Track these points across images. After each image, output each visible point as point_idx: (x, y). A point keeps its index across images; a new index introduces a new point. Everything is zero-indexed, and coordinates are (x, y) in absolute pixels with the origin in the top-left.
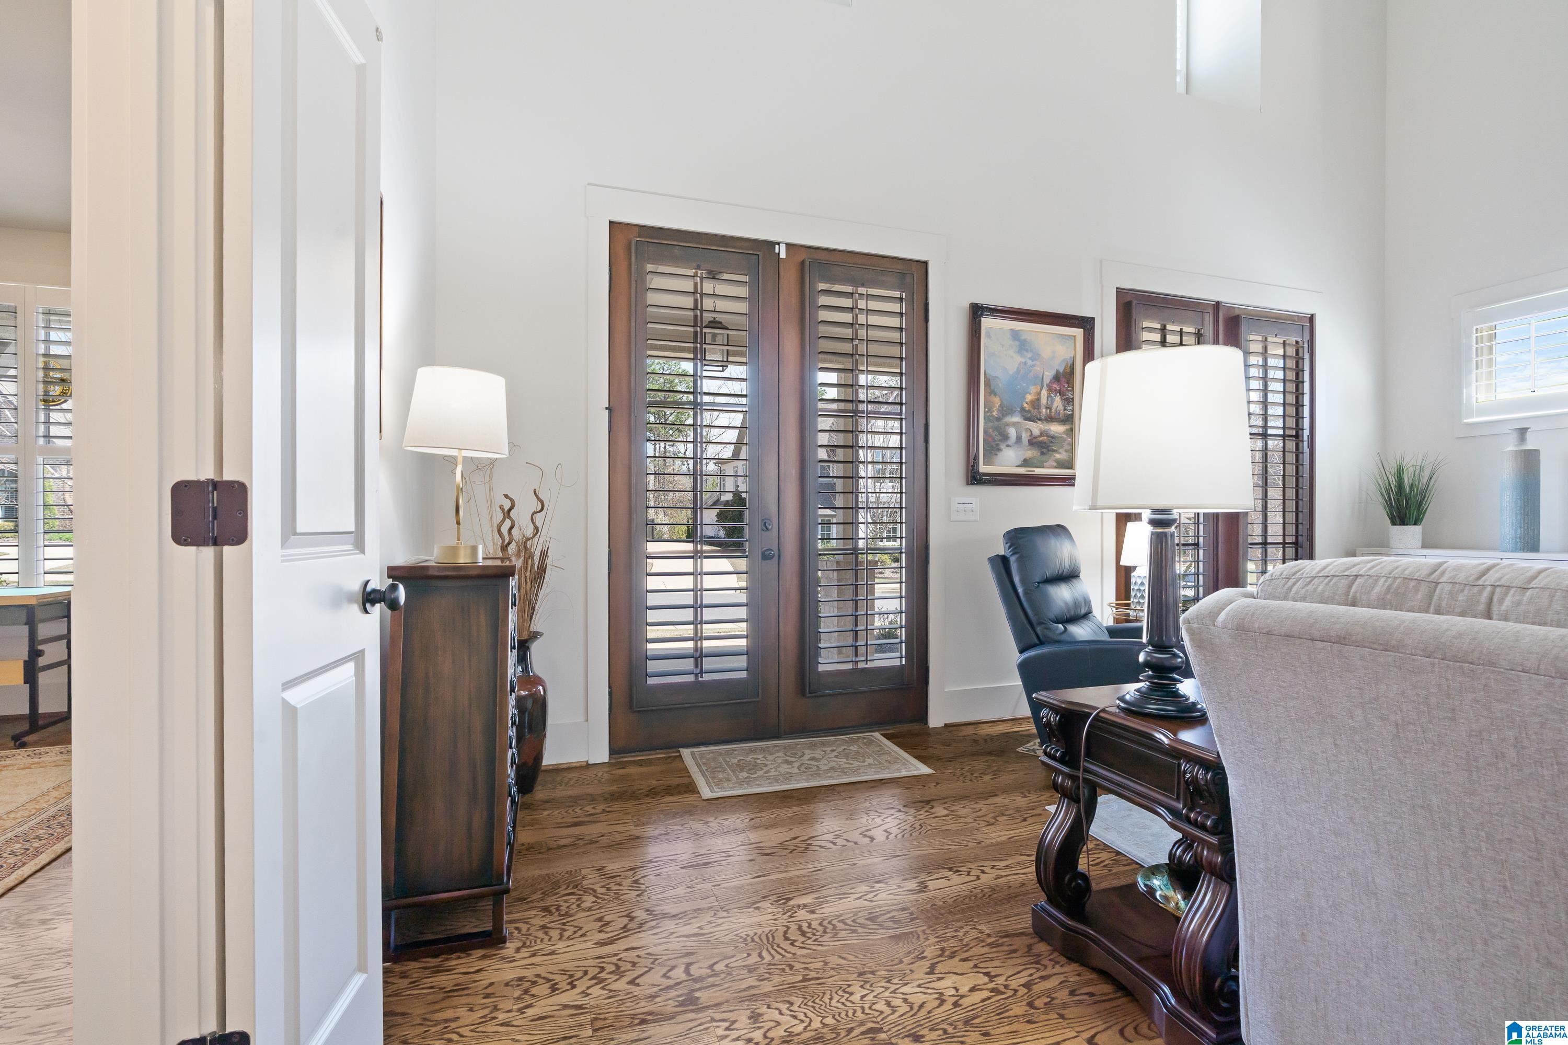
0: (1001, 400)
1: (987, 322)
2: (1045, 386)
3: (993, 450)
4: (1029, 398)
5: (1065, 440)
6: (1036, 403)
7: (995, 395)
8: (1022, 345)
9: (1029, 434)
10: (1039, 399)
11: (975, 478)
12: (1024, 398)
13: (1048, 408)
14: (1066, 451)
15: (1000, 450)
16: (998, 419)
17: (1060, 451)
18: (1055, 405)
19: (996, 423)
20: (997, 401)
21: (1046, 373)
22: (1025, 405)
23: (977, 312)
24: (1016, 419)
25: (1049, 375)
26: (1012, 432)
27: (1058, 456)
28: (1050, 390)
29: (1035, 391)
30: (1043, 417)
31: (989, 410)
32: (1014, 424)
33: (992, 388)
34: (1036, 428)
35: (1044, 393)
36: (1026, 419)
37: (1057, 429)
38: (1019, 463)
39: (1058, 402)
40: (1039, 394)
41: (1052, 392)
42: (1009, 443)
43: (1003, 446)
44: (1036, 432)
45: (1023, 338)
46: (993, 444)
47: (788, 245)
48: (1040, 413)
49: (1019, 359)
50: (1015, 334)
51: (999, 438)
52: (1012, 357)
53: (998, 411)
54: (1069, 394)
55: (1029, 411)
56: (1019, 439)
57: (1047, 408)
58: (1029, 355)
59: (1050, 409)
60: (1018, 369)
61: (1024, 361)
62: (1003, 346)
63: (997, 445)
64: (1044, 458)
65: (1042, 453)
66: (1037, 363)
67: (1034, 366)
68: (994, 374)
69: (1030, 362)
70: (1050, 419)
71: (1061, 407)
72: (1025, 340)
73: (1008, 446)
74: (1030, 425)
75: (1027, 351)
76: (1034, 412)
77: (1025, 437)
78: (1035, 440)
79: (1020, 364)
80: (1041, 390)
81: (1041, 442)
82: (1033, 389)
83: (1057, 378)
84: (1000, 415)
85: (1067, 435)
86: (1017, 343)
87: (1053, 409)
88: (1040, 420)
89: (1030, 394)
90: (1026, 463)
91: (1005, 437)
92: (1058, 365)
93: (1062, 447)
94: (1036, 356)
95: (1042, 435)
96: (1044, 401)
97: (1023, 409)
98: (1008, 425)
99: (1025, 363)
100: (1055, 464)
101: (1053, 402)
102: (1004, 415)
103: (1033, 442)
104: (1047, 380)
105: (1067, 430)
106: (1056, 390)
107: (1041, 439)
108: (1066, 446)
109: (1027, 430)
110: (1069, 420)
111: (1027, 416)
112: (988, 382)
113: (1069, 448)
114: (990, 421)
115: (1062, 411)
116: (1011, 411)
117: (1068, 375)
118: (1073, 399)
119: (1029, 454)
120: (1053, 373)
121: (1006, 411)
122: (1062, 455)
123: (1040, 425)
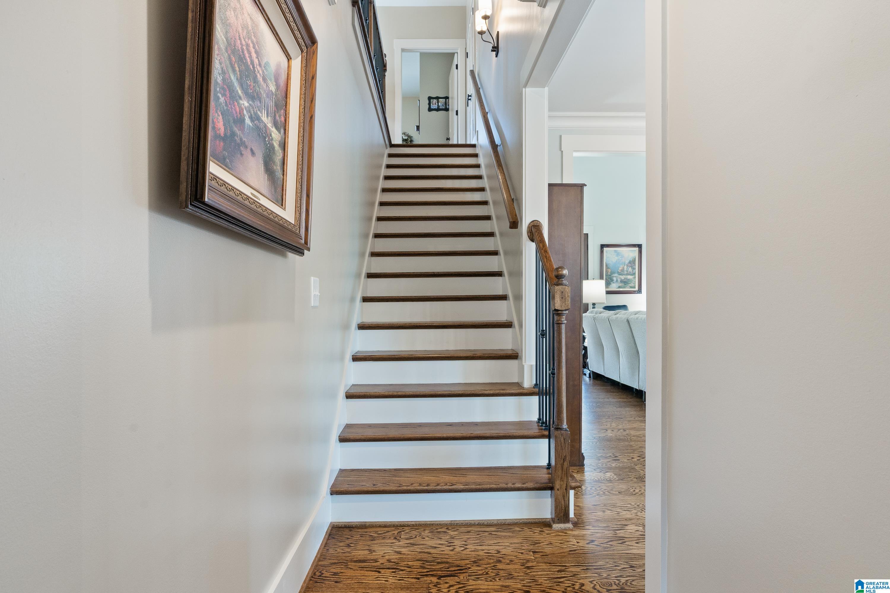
0: (611, 270)
1: (605, 249)
2: (626, 265)
4: (620, 269)
5: (632, 280)
7: (609, 268)
8: (618, 254)
10: (624, 269)
12: (618, 269)
14: (633, 283)
16: (610, 275)
18: (629, 270)
19: (609, 277)
20: (610, 270)
23: (603, 246)
24: (616, 275)
25: (627, 262)
26: (615, 279)
27: (630, 285)
28: (627, 266)
32: (615, 276)
33: (608, 267)
34: (623, 277)
35: (625, 267)
37: (629, 277)
38: (617, 288)
39: (630, 269)
40: (624, 267)
42: (614, 282)
44: (623, 278)
45: (618, 252)
48: (624, 273)
49: (617, 258)
50: (615, 251)
52: (615, 258)
54: (634, 267)
56: (617, 281)
57: (626, 271)
58: (620, 256)
59: (628, 271)
60: (616, 261)
61: (618, 258)
62: (611, 255)
63: (610, 283)
64: (625, 286)
65: (625, 284)
66: (623, 259)
68: (609, 263)
69: (621, 259)
70: (628, 274)
71: (631, 271)
73: (613, 283)
74: (621, 276)
75: (619, 255)
76: (622, 273)
77: (619, 280)
81: (624, 281)
82: (622, 266)
83: (630, 262)
85: (634, 279)
87: (629, 272)
88: (624, 275)
89: (621, 267)
90: (619, 287)
91: (612, 280)
92: (631, 258)
94: (623, 257)
95: (625, 279)
96: (625, 269)
97: (618, 272)
98: (613, 277)
99: (619, 259)
100: (629, 287)
103: (622, 281)
105: (634, 277)
106: (629, 266)
107: (624, 280)
108: (633, 282)
109: (620, 278)
110: (634, 274)
111: (620, 274)
112: (606, 266)
113: (634, 282)
114: (607, 276)
115: (632, 272)
116: (614, 273)
117: (634, 261)
118: (635, 268)
119: (620, 285)
120: (629, 261)
121: (613, 273)
122: (632, 285)
123: (624, 276)
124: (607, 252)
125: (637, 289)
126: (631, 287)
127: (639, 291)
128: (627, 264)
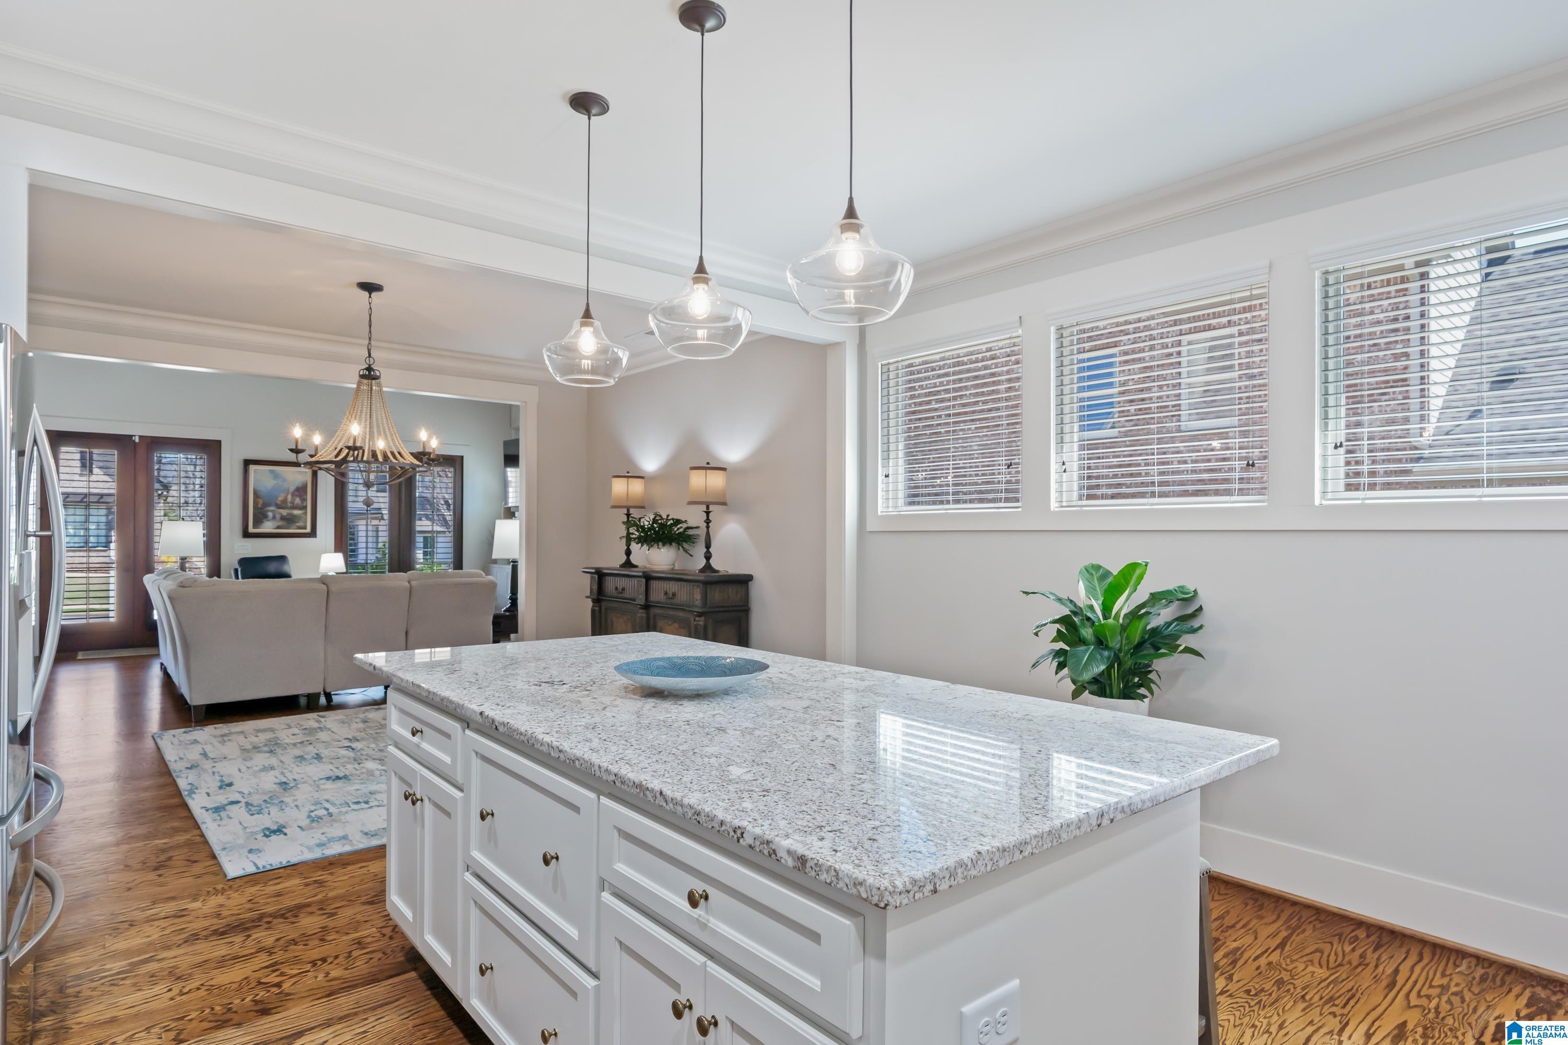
0: (262, 500)
1: (252, 468)
2: (290, 493)
3: (258, 522)
4: (280, 499)
5: (303, 517)
6: (285, 501)
7: (260, 498)
8: (276, 476)
10: (286, 499)
11: (246, 534)
12: (277, 498)
13: (292, 503)
14: (303, 522)
15: (262, 522)
16: (261, 508)
17: (300, 522)
18: (296, 502)
19: (260, 511)
20: (261, 502)
21: (290, 487)
22: (278, 502)
23: (247, 463)
24: (272, 508)
25: (292, 488)
26: (270, 515)
27: (298, 524)
28: (293, 495)
30: (289, 507)
31: (257, 505)
32: (271, 511)
33: (259, 495)
34: (284, 512)
35: (289, 497)
36: (278, 508)
37: (296, 512)
38: (275, 528)
39: (298, 501)
40: (286, 497)
44: (284, 514)
46: (258, 520)
47: (140, 437)
48: (287, 506)
49: (274, 482)
50: (272, 471)
51: (263, 517)
52: (270, 481)
53: (262, 505)
54: (304, 496)
55: (280, 505)
56: (274, 518)
58: (280, 480)
60: (273, 486)
61: (276, 483)
62: (263, 477)
63: (261, 520)
64: (289, 526)
65: (288, 523)
66: (285, 484)
67: (283, 485)
68: (259, 490)
69: (281, 483)
70: (294, 508)
72: (279, 475)
73: (267, 520)
74: (281, 511)
75: (279, 478)
76: (283, 505)
77: (278, 516)
79: (274, 484)
80: (287, 495)
81: (287, 519)
82: (283, 495)
83: (298, 489)
84: (263, 507)
85: (304, 515)
86: (273, 475)
87: (295, 504)
88: (287, 508)
89: (281, 497)
91: (266, 517)
92: (298, 484)
93: (300, 520)
94: (284, 480)
95: (288, 515)
96: (289, 500)
97: (276, 504)
98: (267, 511)
99: (278, 484)
100: (296, 528)
101: (295, 500)
102: (265, 507)
103: (283, 518)
105: (304, 513)
106: (297, 495)
107: (287, 517)
109: (279, 513)
110: (305, 508)
111: (280, 507)
112: (255, 493)
113: (304, 520)
114: (257, 510)
115: (301, 504)
116: (269, 505)
117: (305, 488)
118: (307, 499)
119: (280, 523)
120: (295, 487)
121: (266, 505)
122: (301, 524)
123: (287, 511)
124: (255, 471)
125: (308, 530)
126: (299, 528)
127: (313, 534)
128: (292, 491)
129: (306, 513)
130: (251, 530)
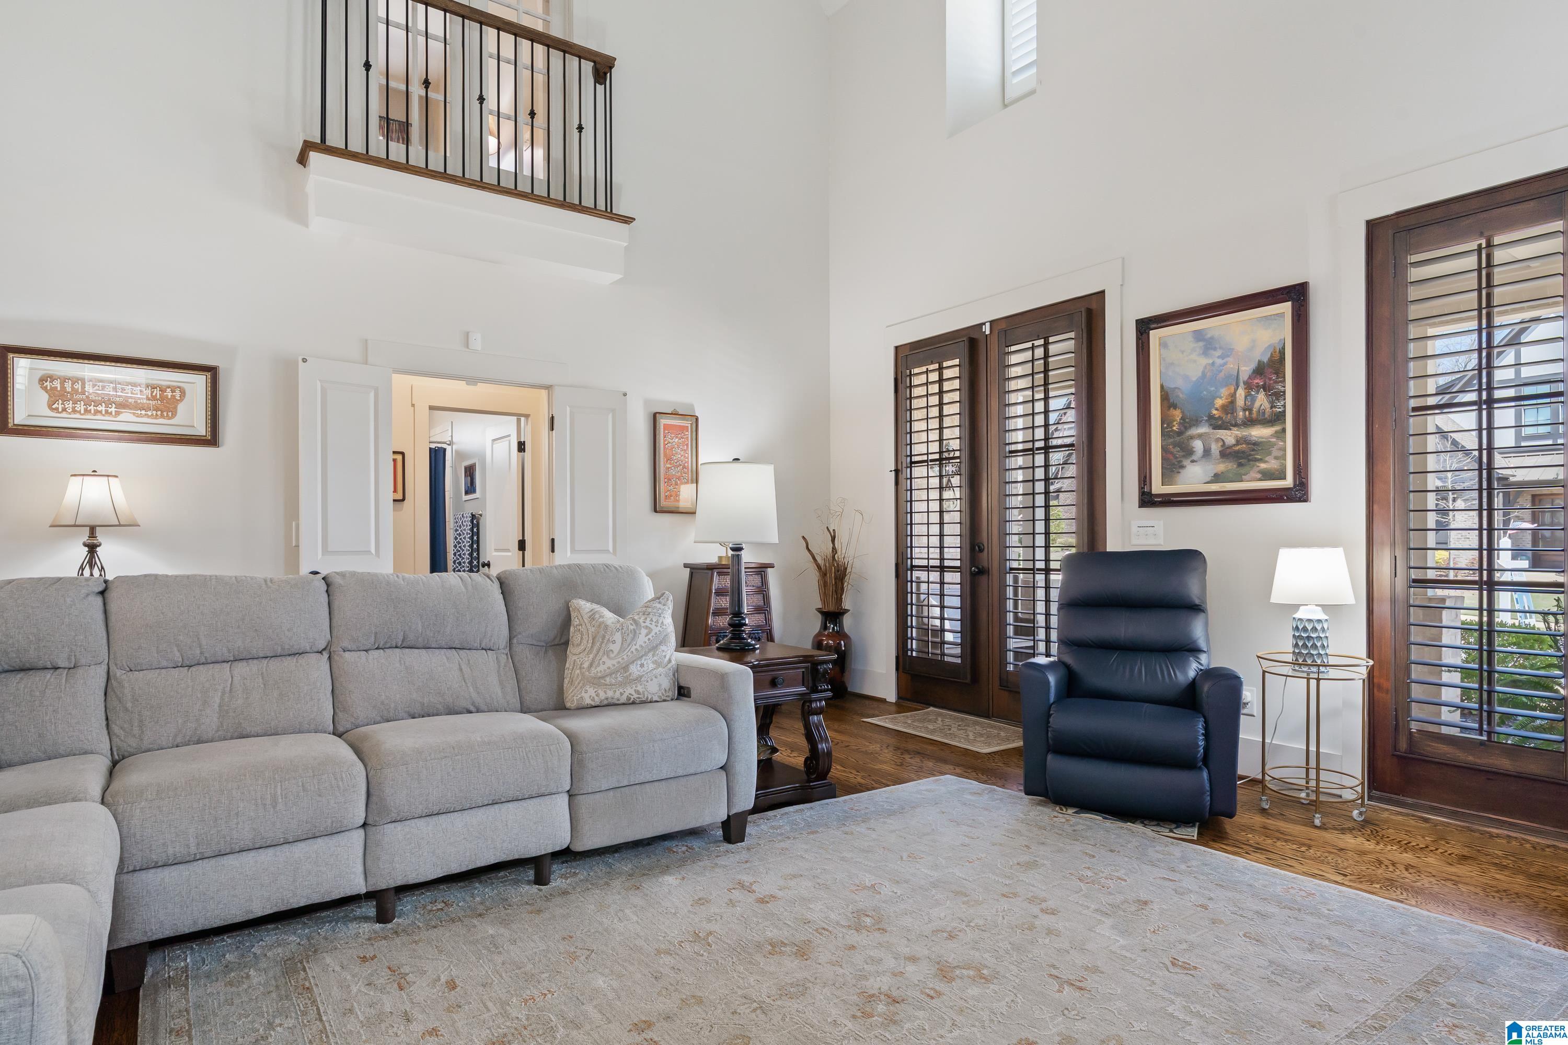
0: (1183, 412)
1: (1156, 335)
2: (1242, 384)
3: (1171, 468)
4: (1219, 402)
5: (1273, 445)
6: (1230, 407)
7: (1175, 407)
8: (1207, 344)
9: (1221, 443)
10: (1233, 402)
11: (1148, 500)
12: (1212, 401)
13: (1249, 408)
14: (1276, 458)
15: (1183, 467)
16: (1180, 433)
17: (1267, 459)
18: (1257, 404)
19: (1178, 439)
21: (1243, 368)
22: (1215, 412)
24: (1203, 429)
25: (1246, 370)
26: (1198, 445)
27: (1263, 466)
28: (1249, 386)
29: (1227, 393)
30: (1239, 422)
31: (1168, 425)
32: (1200, 436)
33: (1171, 401)
34: (1229, 437)
35: (1241, 393)
36: (1216, 427)
37: (1259, 433)
38: (1208, 479)
39: (1261, 400)
40: (1233, 395)
41: (1252, 389)
42: (1194, 457)
43: (1186, 462)
44: (1231, 441)
45: (1209, 336)
46: (1174, 461)
47: (993, 322)
48: (1235, 418)
49: (1204, 361)
50: (1198, 334)
51: (1182, 454)
52: (1195, 361)
53: (1180, 424)
54: (1277, 386)
55: (1220, 418)
56: (1207, 452)
57: (1244, 410)
58: (1219, 353)
59: (1250, 410)
60: (1203, 373)
61: (1211, 361)
62: (1183, 352)
63: (1180, 462)
64: (1242, 470)
65: (1240, 465)
66: (1230, 359)
67: (1225, 364)
68: (1172, 386)
69: (1219, 361)
70: (1250, 422)
71: (1265, 406)
72: (1212, 338)
73: (1193, 461)
74: (1222, 433)
75: (1215, 349)
76: (1227, 418)
77: (1215, 448)
78: (1228, 451)
79: (1205, 367)
80: (1236, 390)
81: (1238, 452)
82: (1225, 392)
83: (1259, 370)
84: (1182, 428)
85: (1278, 438)
86: (1201, 344)
87: (1255, 410)
88: (1236, 425)
89: (1221, 398)
90: (1217, 478)
91: (1189, 452)
92: (1261, 354)
93: (1269, 454)
94: (1228, 352)
95: (1238, 442)
96: (1240, 401)
97: (1211, 417)
98: (1192, 438)
99: (1213, 364)
100: (1259, 476)
101: (1253, 400)
102: (1186, 428)
103: (1226, 453)
104: (1244, 376)
105: (1276, 432)
106: (1258, 386)
107: (1237, 448)
108: (1275, 452)
109: (1218, 440)
110: (1278, 417)
111: (1218, 424)
112: (1163, 396)
113: (1280, 454)
114: (1170, 437)
115: (1268, 410)
116: (1196, 422)
117: (1276, 363)
118: (1284, 392)
119: (1221, 467)
120: (1253, 366)
121: (1188, 422)
122: (1270, 464)
123: (1236, 432)
124: (1162, 343)
125: (1289, 479)
126: (1268, 475)
127: (1302, 487)
128: (1246, 378)
129: (1284, 430)
130: (1157, 487)
